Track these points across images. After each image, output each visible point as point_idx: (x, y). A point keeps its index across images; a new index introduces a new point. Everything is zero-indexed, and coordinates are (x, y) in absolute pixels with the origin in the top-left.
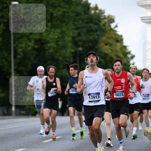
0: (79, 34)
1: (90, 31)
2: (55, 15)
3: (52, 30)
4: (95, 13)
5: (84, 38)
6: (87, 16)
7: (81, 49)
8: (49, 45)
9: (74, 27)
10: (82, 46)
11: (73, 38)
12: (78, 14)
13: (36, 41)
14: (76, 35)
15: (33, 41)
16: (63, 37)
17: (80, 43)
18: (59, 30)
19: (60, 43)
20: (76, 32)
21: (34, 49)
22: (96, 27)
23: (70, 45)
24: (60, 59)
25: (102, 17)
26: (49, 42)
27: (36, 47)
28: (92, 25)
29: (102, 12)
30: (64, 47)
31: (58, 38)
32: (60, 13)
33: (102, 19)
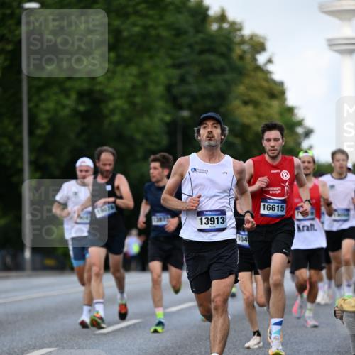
0: (182, 80)
1: (208, 72)
2: (125, 34)
3: (120, 68)
4: (221, 28)
5: (195, 89)
6: (201, 35)
7: (186, 114)
8: (111, 105)
9: (169, 62)
10: (190, 107)
11: (169, 88)
12: (179, 33)
13: (82, 95)
14: (174, 82)
15: (74, 96)
16: (145, 85)
17: (185, 101)
18: (134, 70)
19: (138, 100)
20: (176, 73)
21: (76, 113)
22: (222, 62)
23: (161, 104)
24: (138, 136)
25: (237, 40)
26: (111, 98)
27: (82, 108)
28: (213, 57)
29: (235, 27)
30: (147, 109)
31: (134, 87)
32: (137, 29)
33: (236, 44)
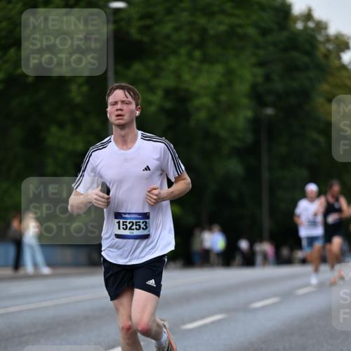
0: (268, 78)
1: (291, 69)
2: (212, 32)
3: (205, 67)
4: (306, 28)
5: (279, 86)
6: (285, 34)
7: (270, 111)
8: (197, 102)
9: (253, 60)
10: (274, 105)
11: (254, 87)
12: (264, 32)
13: (168, 93)
14: (260, 80)
15: (160, 93)
16: (230, 84)
17: (270, 98)
18: (219, 68)
19: (223, 98)
20: (259, 71)
21: (162, 110)
22: (306, 59)
23: (245, 101)
24: (223, 134)
25: (321, 38)
26: (197, 95)
27: (168, 105)
28: (295, 54)
29: (321, 26)
30: (232, 107)
31: (220, 85)
32: (222, 28)
33: (321, 43)
